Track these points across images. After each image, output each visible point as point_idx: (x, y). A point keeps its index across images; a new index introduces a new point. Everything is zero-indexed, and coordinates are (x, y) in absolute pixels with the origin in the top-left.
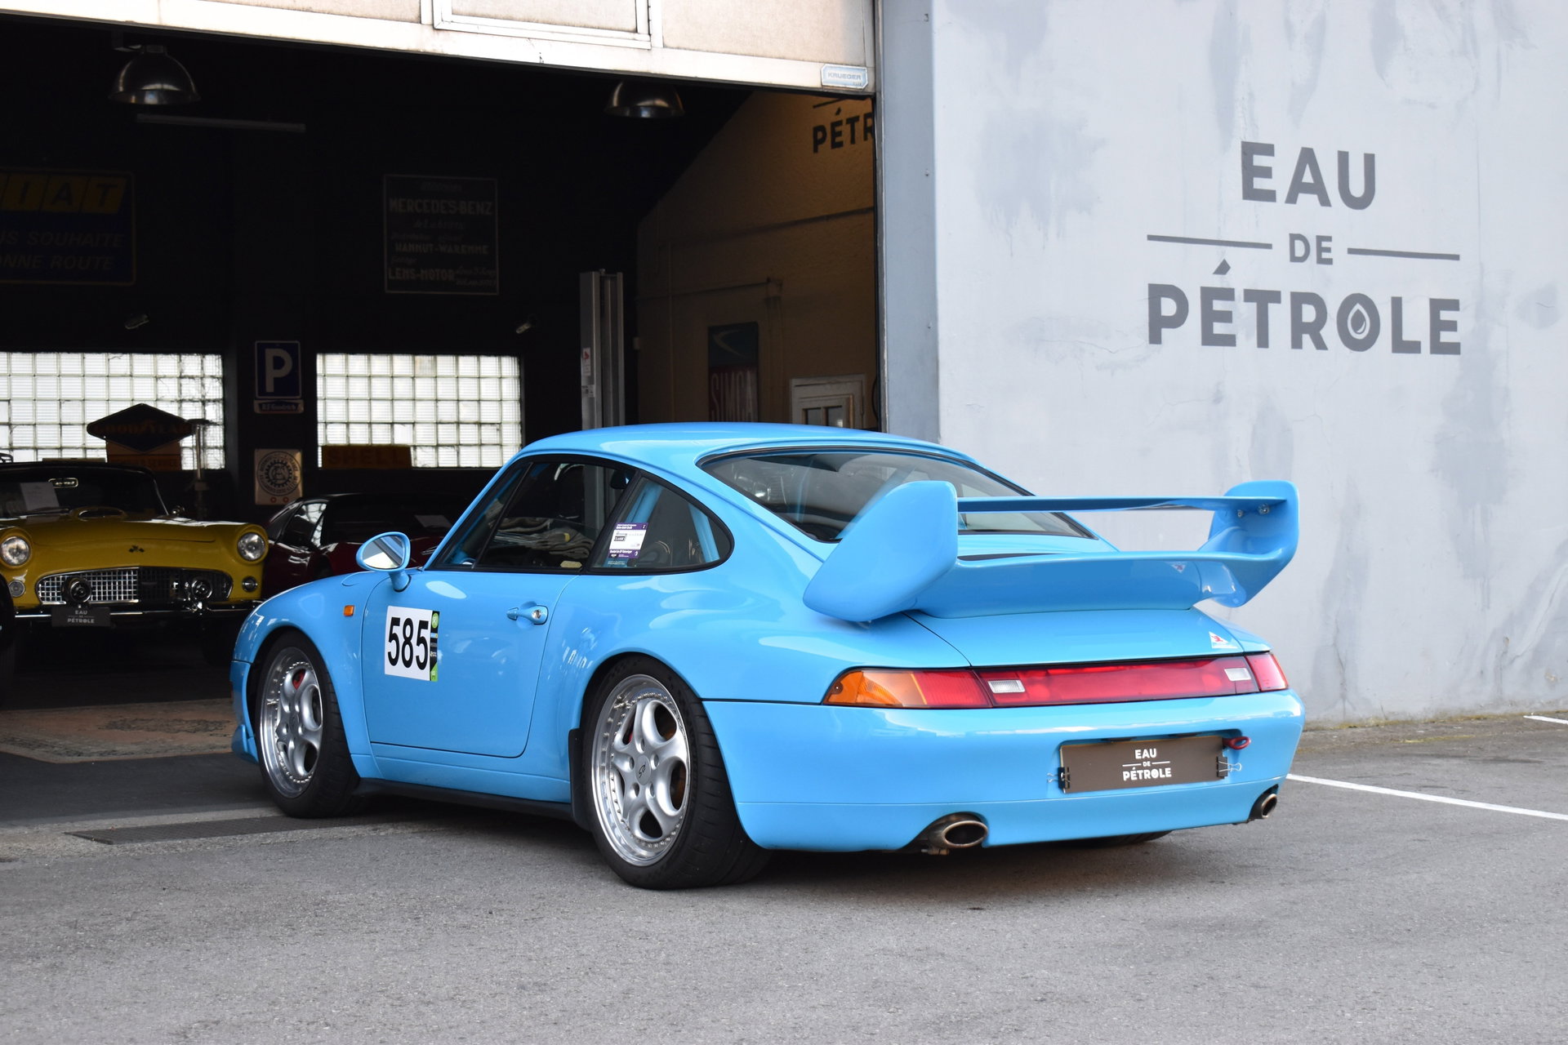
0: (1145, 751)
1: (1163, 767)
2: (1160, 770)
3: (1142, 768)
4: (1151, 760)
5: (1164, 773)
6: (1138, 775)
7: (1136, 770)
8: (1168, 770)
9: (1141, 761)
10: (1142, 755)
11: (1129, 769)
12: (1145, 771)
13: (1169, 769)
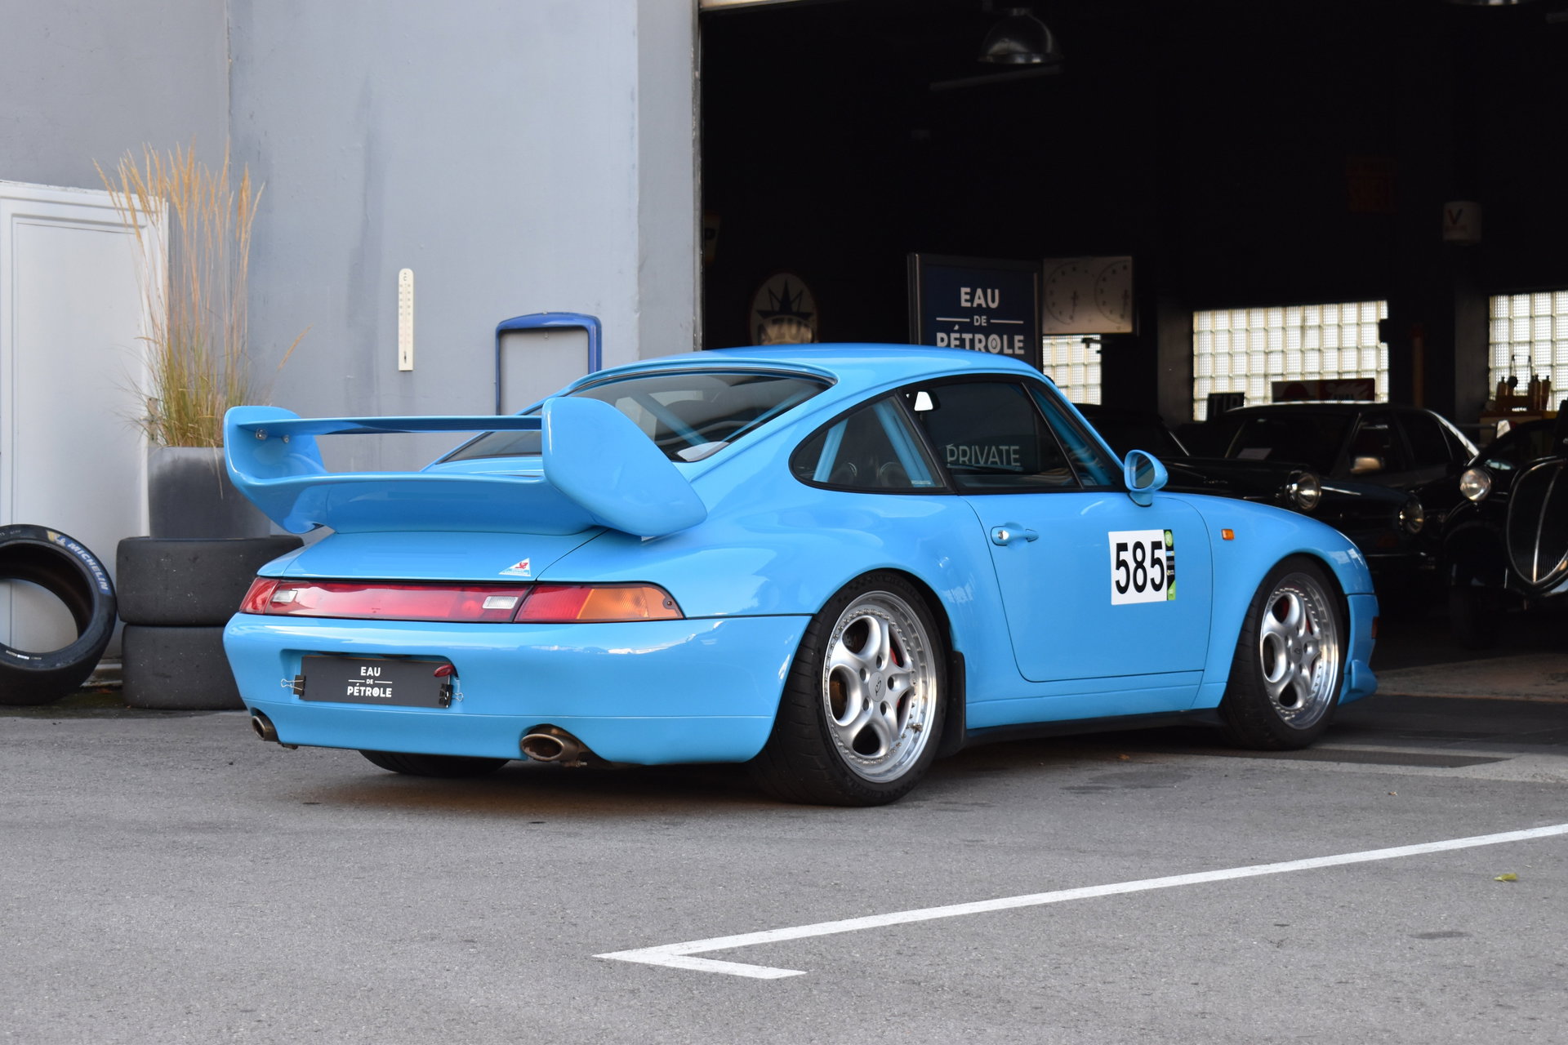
0: (370, 669)
1: (385, 687)
2: (382, 689)
3: (364, 685)
4: (374, 678)
5: (384, 693)
6: (360, 691)
7: (359, 686)
8: (389, 690)
9: (365, 678)
10: (366, 673)
11: (354, 685)
12: (368, 688)
13: (391, 689)
